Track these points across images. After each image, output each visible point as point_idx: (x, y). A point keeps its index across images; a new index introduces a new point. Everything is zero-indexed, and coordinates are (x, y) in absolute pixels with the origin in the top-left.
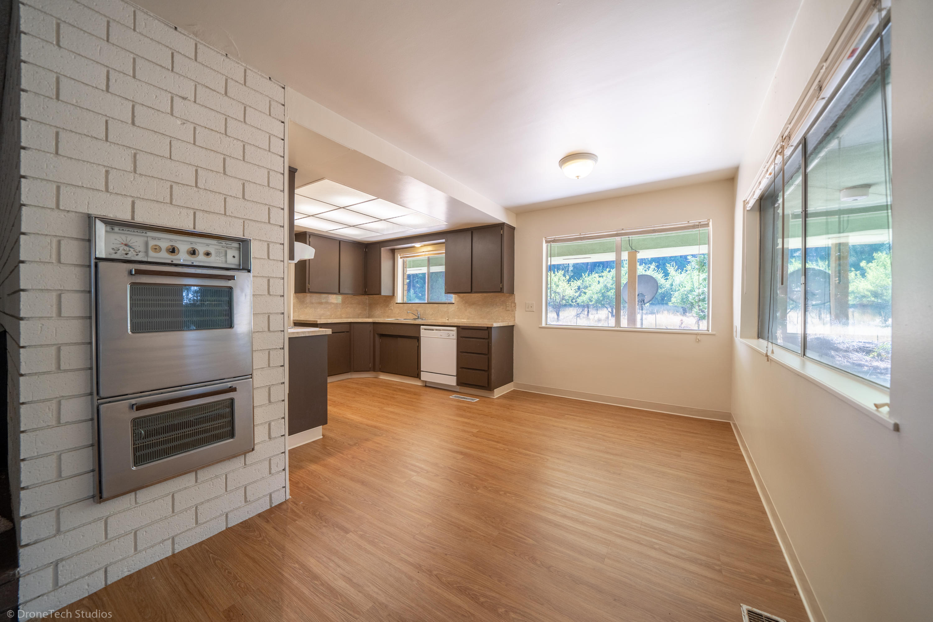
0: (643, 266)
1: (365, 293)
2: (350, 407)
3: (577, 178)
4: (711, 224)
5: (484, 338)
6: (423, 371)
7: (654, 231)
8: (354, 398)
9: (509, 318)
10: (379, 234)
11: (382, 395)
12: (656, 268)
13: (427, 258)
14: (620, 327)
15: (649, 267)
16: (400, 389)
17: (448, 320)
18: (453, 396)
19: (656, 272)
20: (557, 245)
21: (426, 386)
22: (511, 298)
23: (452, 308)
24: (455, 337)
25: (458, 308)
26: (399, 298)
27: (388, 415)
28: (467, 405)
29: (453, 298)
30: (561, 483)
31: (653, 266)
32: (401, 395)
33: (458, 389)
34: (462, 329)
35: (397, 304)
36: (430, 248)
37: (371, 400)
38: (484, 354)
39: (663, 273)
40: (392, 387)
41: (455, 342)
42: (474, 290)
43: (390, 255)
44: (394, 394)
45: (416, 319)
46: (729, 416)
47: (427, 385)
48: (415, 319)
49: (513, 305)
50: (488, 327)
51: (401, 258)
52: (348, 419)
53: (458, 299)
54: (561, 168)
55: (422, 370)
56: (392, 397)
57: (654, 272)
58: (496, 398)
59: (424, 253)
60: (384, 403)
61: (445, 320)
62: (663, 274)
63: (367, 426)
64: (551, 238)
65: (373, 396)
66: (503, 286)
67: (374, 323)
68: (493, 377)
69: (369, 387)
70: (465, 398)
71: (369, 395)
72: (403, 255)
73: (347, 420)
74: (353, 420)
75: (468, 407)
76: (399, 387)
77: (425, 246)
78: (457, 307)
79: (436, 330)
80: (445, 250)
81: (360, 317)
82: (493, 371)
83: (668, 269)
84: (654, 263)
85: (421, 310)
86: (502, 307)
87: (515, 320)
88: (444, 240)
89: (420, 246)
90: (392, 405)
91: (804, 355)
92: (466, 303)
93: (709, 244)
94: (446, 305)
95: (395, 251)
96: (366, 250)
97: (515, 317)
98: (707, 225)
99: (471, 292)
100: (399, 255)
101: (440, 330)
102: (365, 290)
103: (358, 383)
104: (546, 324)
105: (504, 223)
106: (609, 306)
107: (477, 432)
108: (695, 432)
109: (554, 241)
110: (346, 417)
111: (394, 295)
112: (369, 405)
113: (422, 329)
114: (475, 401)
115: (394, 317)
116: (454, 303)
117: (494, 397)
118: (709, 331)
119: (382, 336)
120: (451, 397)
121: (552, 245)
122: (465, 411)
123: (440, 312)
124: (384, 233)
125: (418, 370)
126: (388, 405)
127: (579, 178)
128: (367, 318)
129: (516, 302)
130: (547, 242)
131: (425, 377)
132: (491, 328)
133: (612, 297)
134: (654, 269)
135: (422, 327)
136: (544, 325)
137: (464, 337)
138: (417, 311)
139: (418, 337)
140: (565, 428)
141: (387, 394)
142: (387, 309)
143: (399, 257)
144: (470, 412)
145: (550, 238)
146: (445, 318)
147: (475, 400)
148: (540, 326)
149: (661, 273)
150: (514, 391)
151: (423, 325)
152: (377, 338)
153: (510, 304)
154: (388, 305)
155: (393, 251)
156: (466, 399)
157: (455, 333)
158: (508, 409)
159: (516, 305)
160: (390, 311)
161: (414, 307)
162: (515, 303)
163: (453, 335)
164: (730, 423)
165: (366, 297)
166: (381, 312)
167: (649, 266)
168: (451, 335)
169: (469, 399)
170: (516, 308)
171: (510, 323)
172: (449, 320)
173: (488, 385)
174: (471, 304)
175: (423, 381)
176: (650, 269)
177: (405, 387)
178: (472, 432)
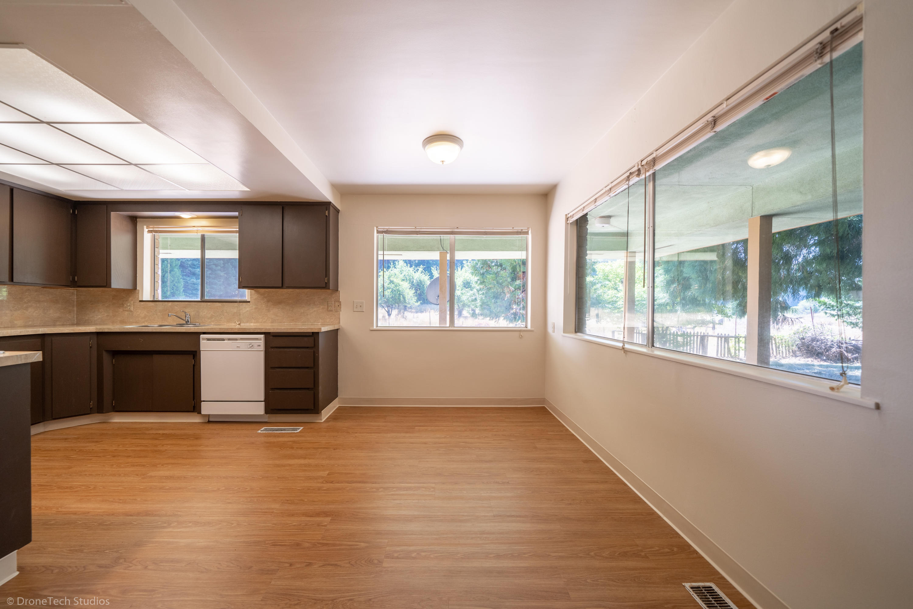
0: (413, 268)
1: (74, 284)
2: (67, 488)
3: (441, 163)
4: (530, 232)
5: (308, 347)
6: (204, 401)
7: (486, 233)
8: (70, 468)
9: (332, 320)
10: (113, 188)
11: (131, 450)
12: (423, 271)
13: (200, 237)
14: (454, 327)
15: (418, 270)
16: (163, 434)
17: (239, 324)
18: (262, 430)
19: (423, 274)
20: (388, 237)
21: (209, 422)
22: (334, 296)
23: (245, 308)
24: (262, 348)
25: (256, 308)
26: (146, 294)
27: (164, 484)
28: (291, 439)
29: (247, 294)
30: (466, 514)
31: (421, 269)
32: (172, 444)
33: (266, 418)
34: (274, 336)
35: (142, 303)
36: (205, 222)
37: (112, 465)
38: (307, 368)
39: (429, 275)
40: (146, 434)
41: (262, 355)
42: (286, 284)
43: (128, 225)
44: (156, 446)
45: (184, 324)
46: (544, 400)
47: (211, 421)
48: (181, 325)
49: (337, 304)
50: (313, 333)
51: (149, 232)
52: (75, 513)
53: (256, 296)
54: (424, 149)
55: (202, 400)
56: (156, 451)
57: (422, 274)
58: (324, 421)
59: (195, 229)
60: (144, 466)
61: (234, 324)
62: (429, 277)
63: (128, 516)
64: (384, 229)
65: (114, 456)
66: (329, 280)
67: (98, 334)
68: (321, 395)
69: (97, 442)
70: (282, 430)
71: (104, 456)
72: (153, 228)
73: (73, 517)
74: (88, 513)
75: (294, 442)
76: (161, 432)
77: (198, 218)
78: (254, 307)
79: (229, 339)
80: (239, 228)
81: (58, 323)
82: (320, 388)
83: (433, 272)
84: (422, 266)
85: (191, 311)
86: (322, 307)
87: (339, 323)
88: (238, 213)
89: (190, 217)
90: (163, 465)
91: (653, 346)
92: (268, 301)
93: (527, 250)
94: (236, 304)
95: (138, 219)
96: (74, 212)
97: (340, 319)
98: (527, 233)
99: (282, 287)
100: (145, 227)
101: (236, 339)
102: (74, 279)
103: (66, 439)
104: (377, 326)
105: (330, 202)
106: (385, 306)
107: (328, 474)
108: (529, 420)
109: (387, 232)
110: (67, 510)
111: (136, 289)
112: (114, 475)
113: (203, 339)
114: (299, 431)
115: (136, 322)
116: (249, 302)
117: (322, 420)
118: (527, 328)
119: (115, 353)
120: (259, 431)
121: (384, 237)
122: (292, 448)
123: (226, 314)
124: (124, 188)
125: (194, 400)
126: (155, 465)
127: (444, 163)
128: (73, 325)
129: (340, 300)
130: (378, 232)
131: (206, 409)
132: (318, 333)
133: (389, 297)
134: (422, 271)
135: (202, 336)
136: (375, 327)
137: (276, 347)
138: (185, 313)
139: (196, 352)
140: (425, 443)
141: (143, 448)
142: (121, 310)
143: (146, 230)
144: (301, 448)
145: (381, 228)
146: (235, 323)
147: (299, 429)
148: (371, 328)
149: (428, 275)
150: (340, 408)
151: (204, 333)
152: (106, 358)
153: (333, 302)
154: (123, 304)
155: (134, 220)
156: (284, 430)
157: (262, 342)
158: (348, 432)
159: (341, 304)
160: (126, 313)
161: (177, 307)
162: (340, 302)
163: (259, 346)
164: (544, 407)
165: (72, 290)
166: (108, 316)
167: (418, 268)
168: (255, 345)
169: (288, 430)
170: (341, 308)
171: (336, 326)
172: (242, 324)
173: (314, 407)
174: (278, 303)
175: (205, 416)
176: (419, 271)
177: (173, 430)
178: (323, 477)
